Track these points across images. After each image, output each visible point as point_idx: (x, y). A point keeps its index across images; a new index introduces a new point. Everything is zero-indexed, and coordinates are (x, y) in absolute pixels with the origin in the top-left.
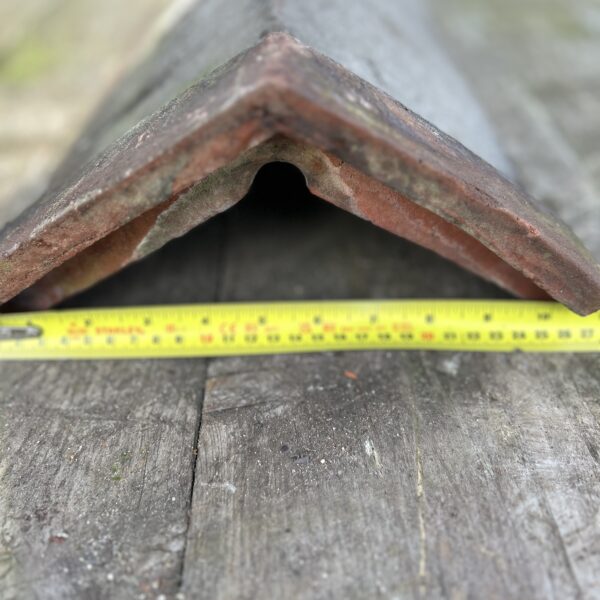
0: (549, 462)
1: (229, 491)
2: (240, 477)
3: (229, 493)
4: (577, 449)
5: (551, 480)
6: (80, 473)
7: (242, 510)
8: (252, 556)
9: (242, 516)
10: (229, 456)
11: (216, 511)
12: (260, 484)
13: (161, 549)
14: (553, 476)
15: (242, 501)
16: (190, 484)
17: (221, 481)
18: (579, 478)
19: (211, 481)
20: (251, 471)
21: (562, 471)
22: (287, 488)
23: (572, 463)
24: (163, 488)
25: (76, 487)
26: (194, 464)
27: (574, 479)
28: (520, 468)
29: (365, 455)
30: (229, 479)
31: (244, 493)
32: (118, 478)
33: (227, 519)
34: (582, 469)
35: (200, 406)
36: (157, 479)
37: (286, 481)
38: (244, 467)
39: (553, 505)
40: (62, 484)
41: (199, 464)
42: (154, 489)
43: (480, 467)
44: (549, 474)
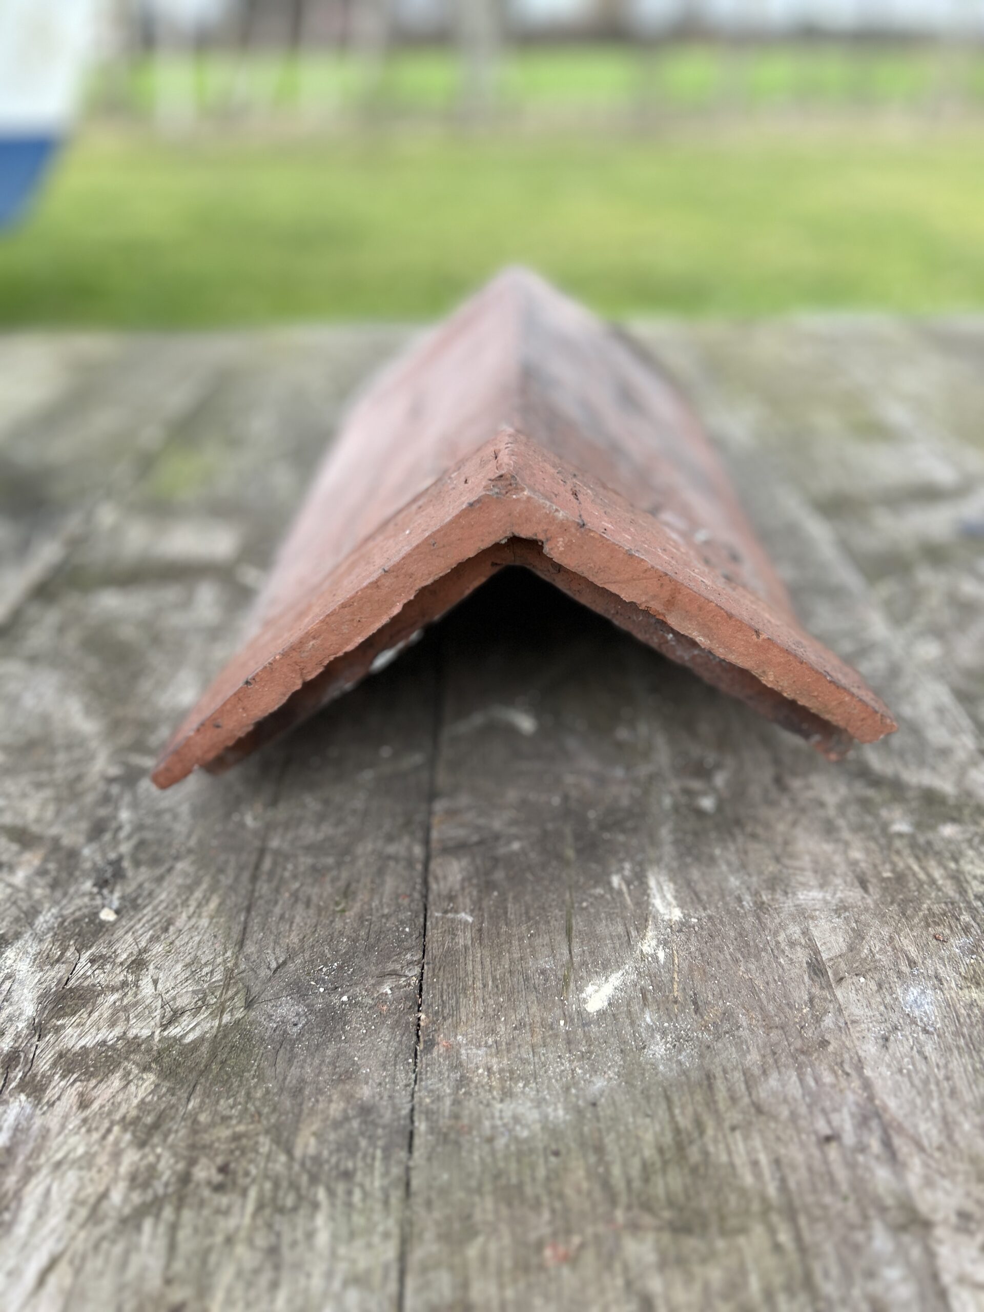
0: (816, 894)
1: (467, 921)
2: (477, 908)
3: (466, 923)
4: (845, 882)
5: (815, 910)
6: (300, 907)
7: (481, 939)
8: (494, 979)
9: (481, 944)
10: (463, 889)
11: (453, 939)
12: (500, 915)
13: (395, 974)
14: (817, 907)
15: (480, 930)
16: (422, 916)
17: (457, 912)
18: (846, 909)
19: (446, 912)
20: (488, 903)
21: (826, 902)
22: (529, 919)
23: (839, 895)
24: (393, 919)
25: (298, 919)
26: (425, 897)
27: (841, 909)
28: (782, 899)
29: (611, 889)
30: (464, 910)
31: (482, 923)
32: (343, 911)
33: (466, 947)
34: (850, 900)
35: (427, 842)
36: (386, 911)
37: (527, 913)
38: (480, 900)
39: (815, 933)
40: (282, 917)
41: (431, 898)
42: (384, 920)
43: (739, 900)
44: (814, 905)
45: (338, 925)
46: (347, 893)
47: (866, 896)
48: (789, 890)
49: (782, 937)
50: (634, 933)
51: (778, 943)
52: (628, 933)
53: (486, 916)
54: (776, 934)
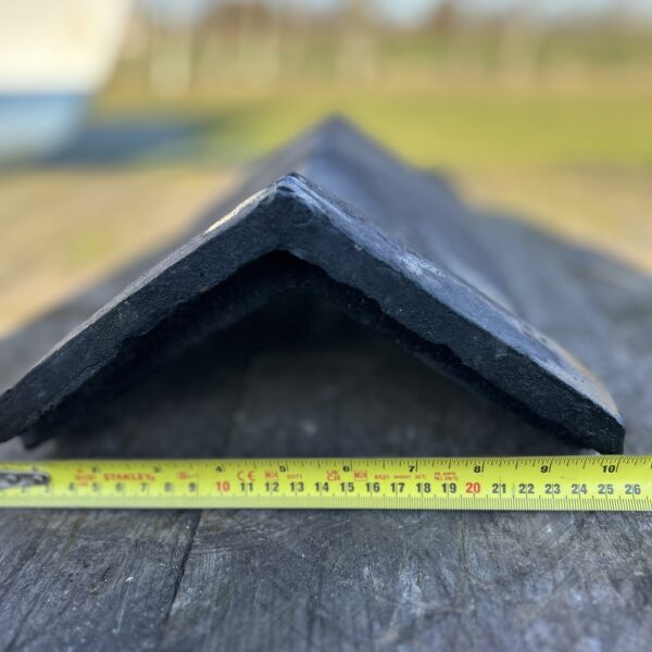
45: (87, 607)
46: (105, 575)
47: (618, 595)
48: (539, 586)
49: (529, 636)
50: (377, 626)
51: (525, 643)
52: (371, 626)
53: (232, 603)
54: (522, 633)
